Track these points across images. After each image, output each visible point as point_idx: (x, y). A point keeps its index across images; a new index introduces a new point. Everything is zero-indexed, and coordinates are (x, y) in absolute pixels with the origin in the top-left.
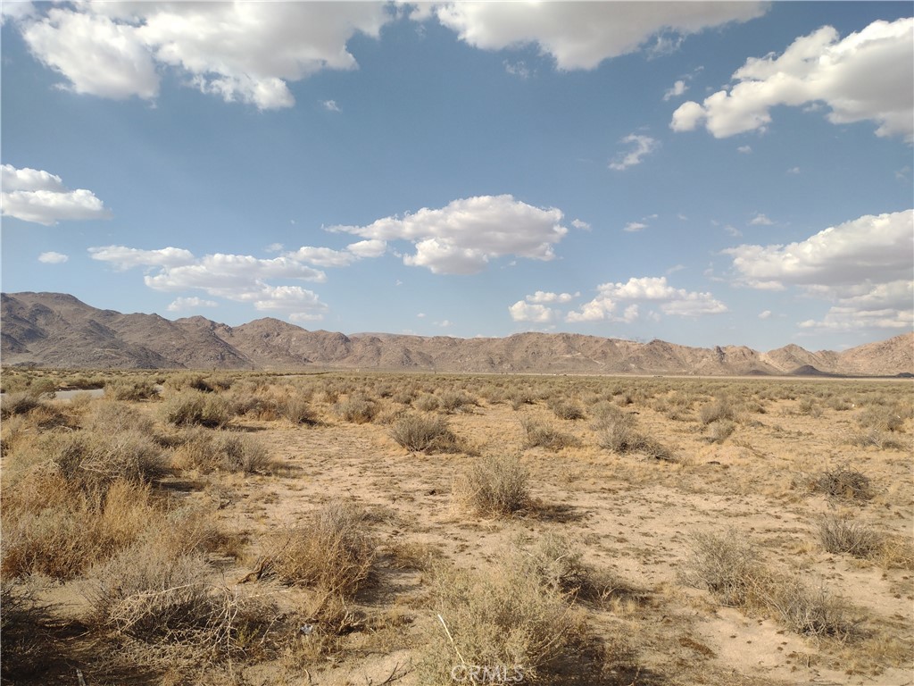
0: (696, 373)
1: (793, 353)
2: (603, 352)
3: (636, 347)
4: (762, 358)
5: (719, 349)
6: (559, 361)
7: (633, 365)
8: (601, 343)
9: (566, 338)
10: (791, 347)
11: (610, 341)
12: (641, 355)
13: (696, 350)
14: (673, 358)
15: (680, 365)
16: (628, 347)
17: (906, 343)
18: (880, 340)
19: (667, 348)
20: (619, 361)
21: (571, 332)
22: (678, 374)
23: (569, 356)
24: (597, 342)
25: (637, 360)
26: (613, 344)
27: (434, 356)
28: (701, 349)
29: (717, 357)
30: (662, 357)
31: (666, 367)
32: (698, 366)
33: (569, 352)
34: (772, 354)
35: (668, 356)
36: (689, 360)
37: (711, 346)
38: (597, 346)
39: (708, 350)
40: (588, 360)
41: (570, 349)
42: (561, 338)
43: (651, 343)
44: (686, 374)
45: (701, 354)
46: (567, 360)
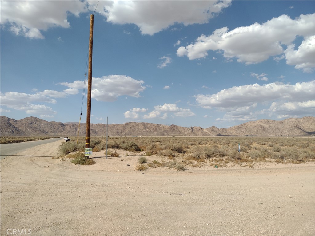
0: (185, 135)
1: (214, 129)
2: (156, 129)
3: (166, 127)
4: (205, 130)
5: (192, 128)
6: (141, 132)
7: (165, 133)
8: (155, 126)
9: (144, 124)
10: (213, 127)
11: (158, 125)
12: (168, 130)
13: (185, 128)
14: (178, 131)
15: (180, 133)
16: (164, 127)
17: (246, 125)
18: (238, 125)
19: (176, 127)
20: (161, 132)
21: (145, 122)
22: (179, 136)
23: (145, 130)
24: (154, 125)
25: (167, 131)
26: (159, 126)
27: (97, 130)
28: (186, 128)
29: (191, 130)
30: (174, 130)
31: (176, 133)
32: (185, 133)
33: (144, 129)
34: (207, 129)
35: (176, 130)
36: (183, 131)
37: (190, 127)
38: (154, 127)
39: (188, 128)
40: (151, 131)
41: (145, 128)
42: (142, 124)
43: (171, 126)
44: (182, 136)
45: (186, 129)
46: (144, 131)
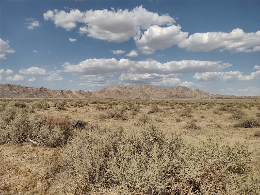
0: (55, 98)
1: (81, 92)
2: (24, 91)
3: (35, 90)
4: (73, 93)
5: (62, 91)
6: (7, 94)
7: (35, 95)
8: (23, 88)
9: (10, 86)
10: (81, 90)
11: (26, 87)
12: (37, 92)
13: (55, 91)
14: (48, 93)
15: (50, 95)
16: (33, 90)
17: (106, 90)
18: (101, 89)
19: (46, 90)
20: (30, 94)
21: (12, 84)
22: (50, 98)
23: (11, 92)
24: (21, 87)
25: (36, 94)
26: (27, 88)
28: (56, 91)
29: (61, 93)
30: (44, 93)
31: (46, 96)
32: (55, 95)
33: (11, 91)
34: (76, 92)
35: (46, 93)
36: (52, 94)
38: (22, 89)
39: (58, 91)
40: (18, 93)
41: (12, 89)
42: (7, 86)
43: (41, 88)
44: (52, 98)
45: (56, 92)
46: (10, 93)
